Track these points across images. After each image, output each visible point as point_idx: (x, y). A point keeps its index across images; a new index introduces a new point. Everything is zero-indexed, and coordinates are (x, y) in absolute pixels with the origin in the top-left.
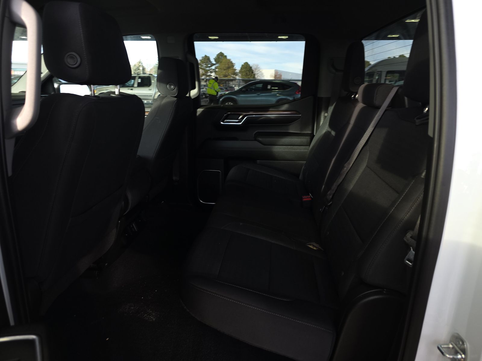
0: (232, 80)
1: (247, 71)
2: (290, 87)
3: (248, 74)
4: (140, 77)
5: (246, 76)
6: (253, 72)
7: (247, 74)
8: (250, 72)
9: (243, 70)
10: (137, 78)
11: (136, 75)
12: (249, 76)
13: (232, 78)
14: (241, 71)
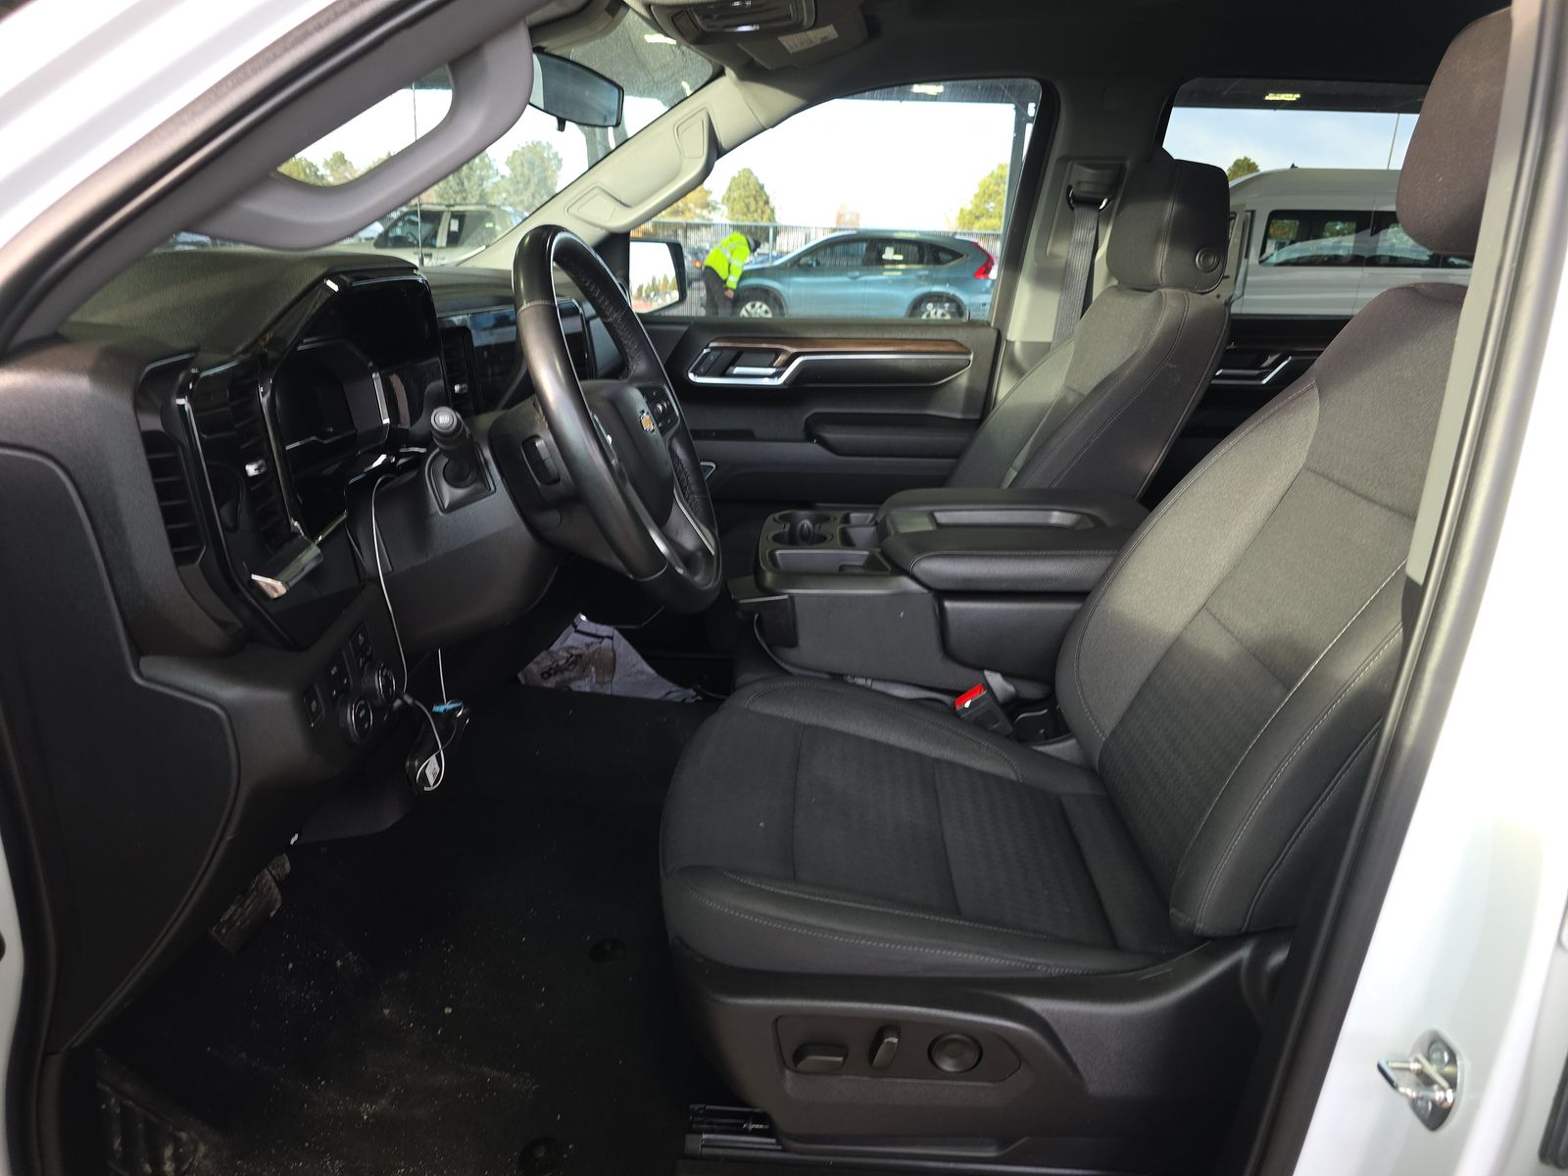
0: (697, 227)
1: (748, 197)
2: (956, 255)
3: (753, 206)
4: (455, 215)
5: (745, 214)
6: (767, 202)
7: (748, 206)
8: (757, 201)
9: (736, 195)
10: (446, 217)
11: (443, 208)
12: (756, 215)
13: (697, 221)
14: (727, 200)
